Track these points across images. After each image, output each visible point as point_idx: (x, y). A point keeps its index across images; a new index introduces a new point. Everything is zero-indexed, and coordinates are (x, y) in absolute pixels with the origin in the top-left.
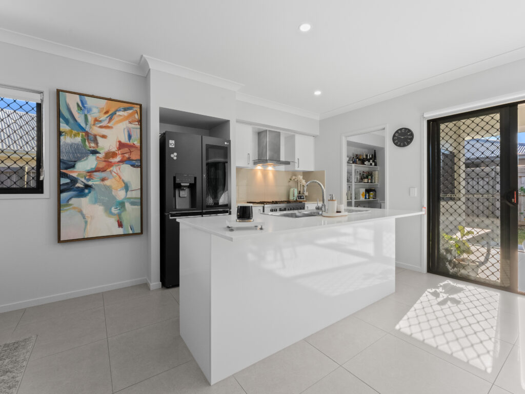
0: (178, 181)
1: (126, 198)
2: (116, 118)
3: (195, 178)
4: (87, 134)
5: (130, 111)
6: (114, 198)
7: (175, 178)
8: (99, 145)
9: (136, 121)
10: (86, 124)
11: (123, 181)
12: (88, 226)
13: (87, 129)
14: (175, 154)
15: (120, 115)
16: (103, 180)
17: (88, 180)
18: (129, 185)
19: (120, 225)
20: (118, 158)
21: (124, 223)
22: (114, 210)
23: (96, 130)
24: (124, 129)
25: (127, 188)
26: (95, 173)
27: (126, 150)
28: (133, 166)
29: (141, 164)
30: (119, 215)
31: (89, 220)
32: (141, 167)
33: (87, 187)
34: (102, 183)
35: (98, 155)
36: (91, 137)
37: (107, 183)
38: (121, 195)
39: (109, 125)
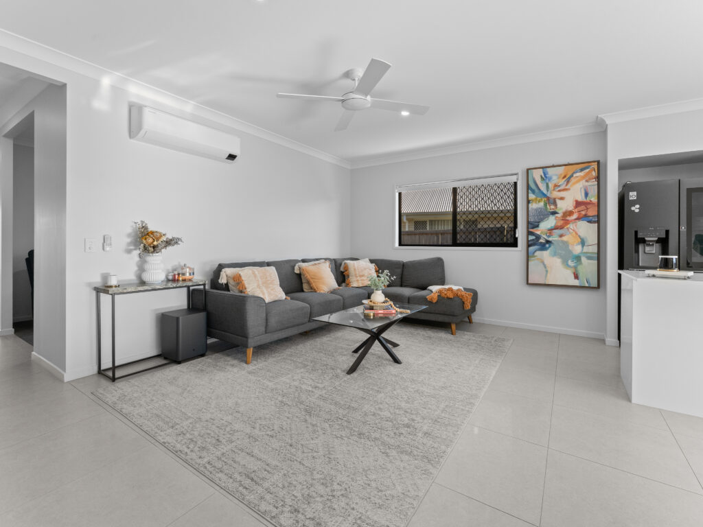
0: (640, 235)
1: (582, 253)
2: (573, 180)
3: (667, 232)
4: (548, 198)
5: (587, 170)
6: (570, 252)
7: (636, 232)
8: (558, 206)
9: (593, 178)
10: (548, 191)
11: (579, 236)
12: (549, 275)
13: (548, 195)
14: (638, 206)
15: (577, 177)
16: (561, 236)
17: (549, 236)
18: (585, 240)
19: (576, 277)
20: (575, 216)
21: (580, 276)
22: (570, 263)
23: (556, 194)
24: (581, 189)
25: (583, 243)
26: (554, 231)
27: (583, 207)
28: (590, 222)
29: (598, 220)
30: (575, 268)
31: (549, 270)
32: (598, 222)
33: (548, 242)
34: (560, 239)
35: (556, 215)
36: (552, 201)
37: (564, 238)
38: (577, 249)
39: (567, 187)
